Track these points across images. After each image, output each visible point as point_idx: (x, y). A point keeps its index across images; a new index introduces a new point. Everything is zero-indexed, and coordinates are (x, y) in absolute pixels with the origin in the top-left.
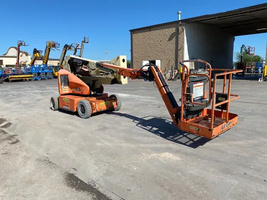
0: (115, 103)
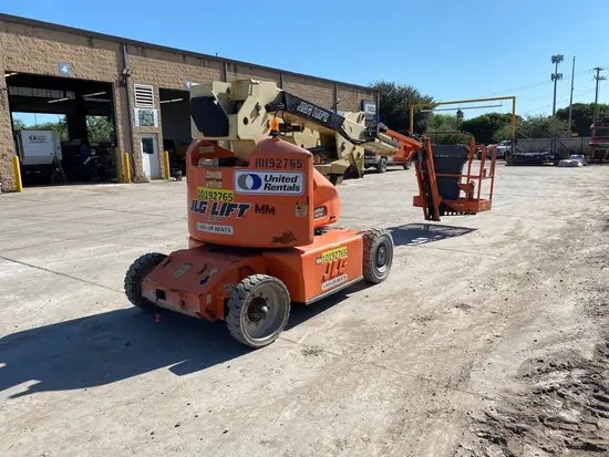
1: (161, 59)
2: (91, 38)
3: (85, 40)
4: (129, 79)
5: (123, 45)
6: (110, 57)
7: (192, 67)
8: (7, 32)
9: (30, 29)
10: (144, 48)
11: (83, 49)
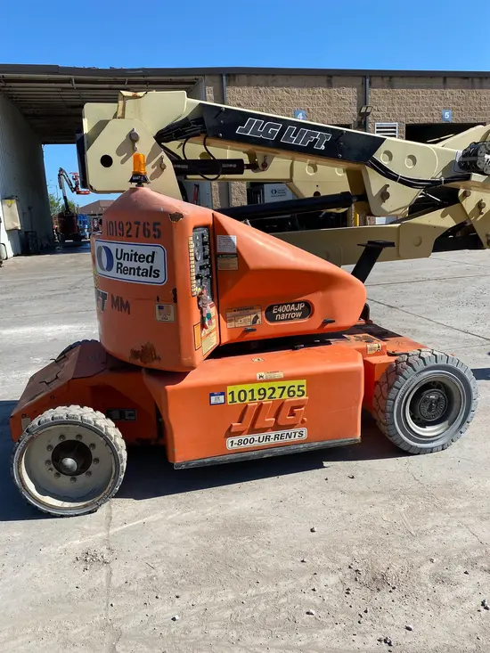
1: (412, 88)
2: (331, 76)
3: (324, 79)
4: (370, 118)
5: (365, 79)
6: (350, 94)
7: (454, 91)
8: (249, 85)
9: (270, 78)
10: (390, 78)
11: (321, 91)
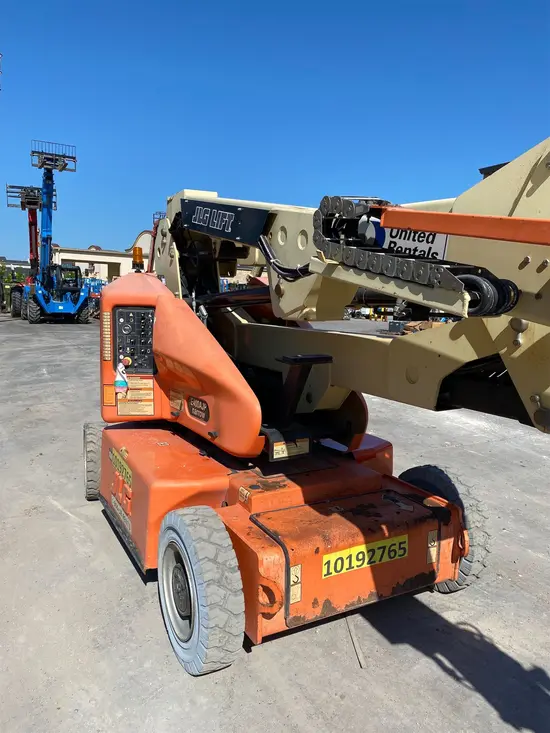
0: (448, 544)
